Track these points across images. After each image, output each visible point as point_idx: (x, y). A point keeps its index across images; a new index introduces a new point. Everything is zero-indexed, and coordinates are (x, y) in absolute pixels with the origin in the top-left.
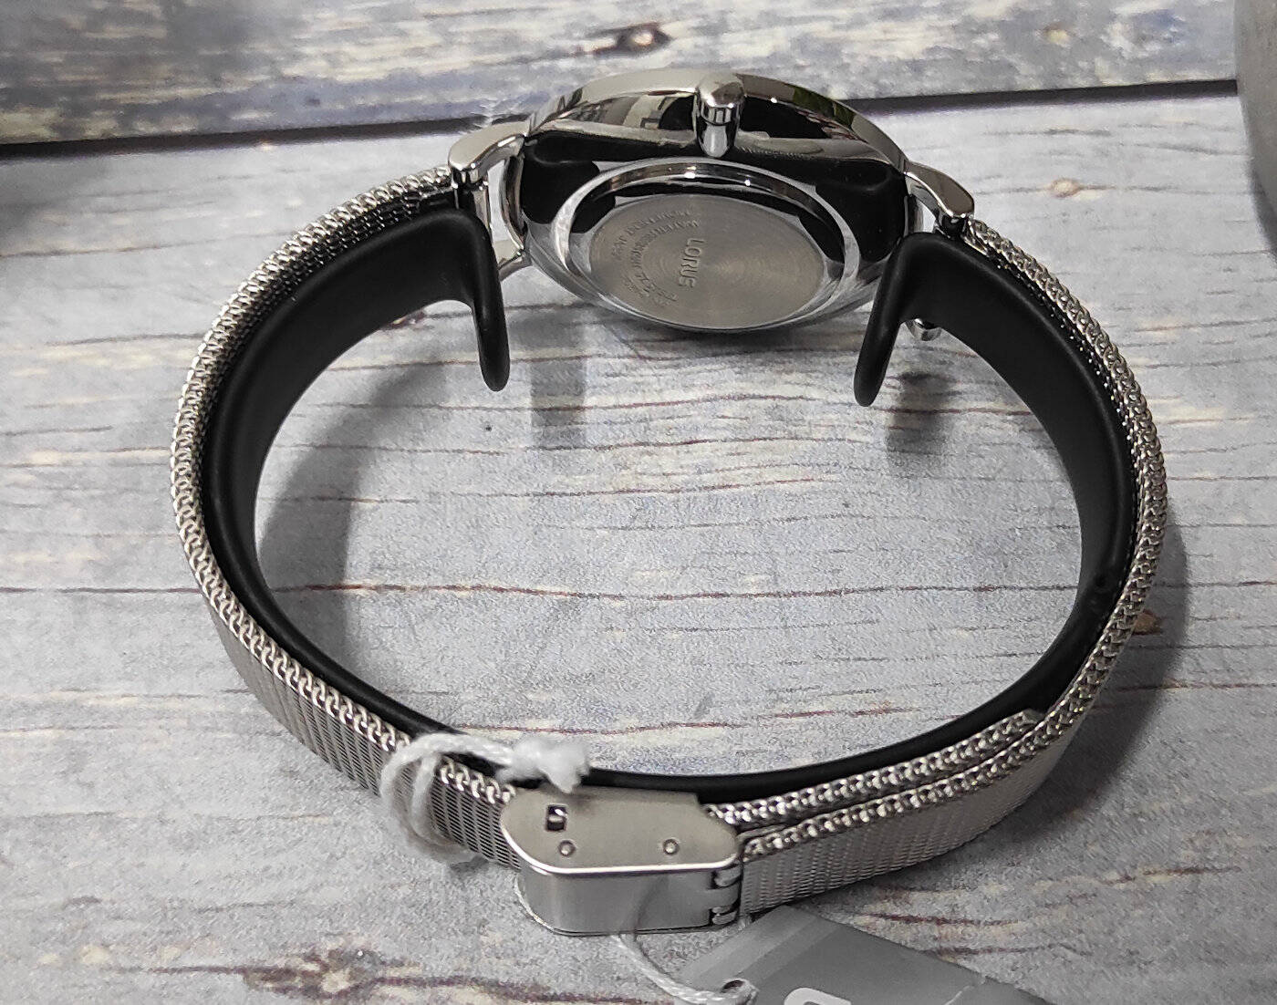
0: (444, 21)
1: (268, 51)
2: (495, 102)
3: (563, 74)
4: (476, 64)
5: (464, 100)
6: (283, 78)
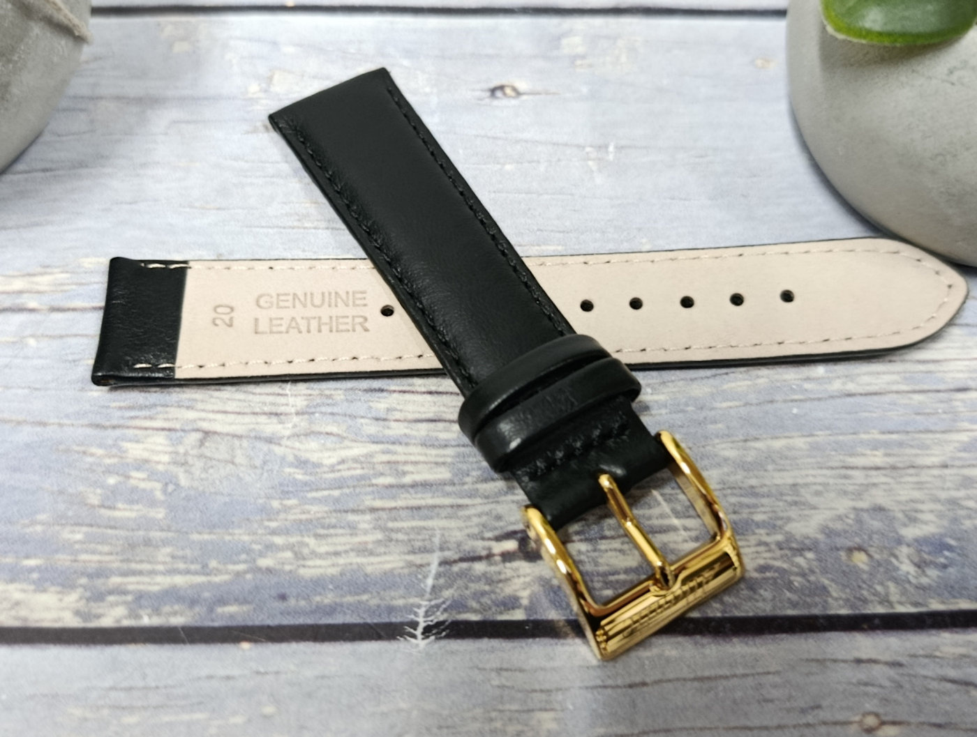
0: (384, 515)
1: (246, 538)
2: (426, 606)
3: (478, 579)
4: (410, 564)
5: (400, 602)
6: (259, 569)
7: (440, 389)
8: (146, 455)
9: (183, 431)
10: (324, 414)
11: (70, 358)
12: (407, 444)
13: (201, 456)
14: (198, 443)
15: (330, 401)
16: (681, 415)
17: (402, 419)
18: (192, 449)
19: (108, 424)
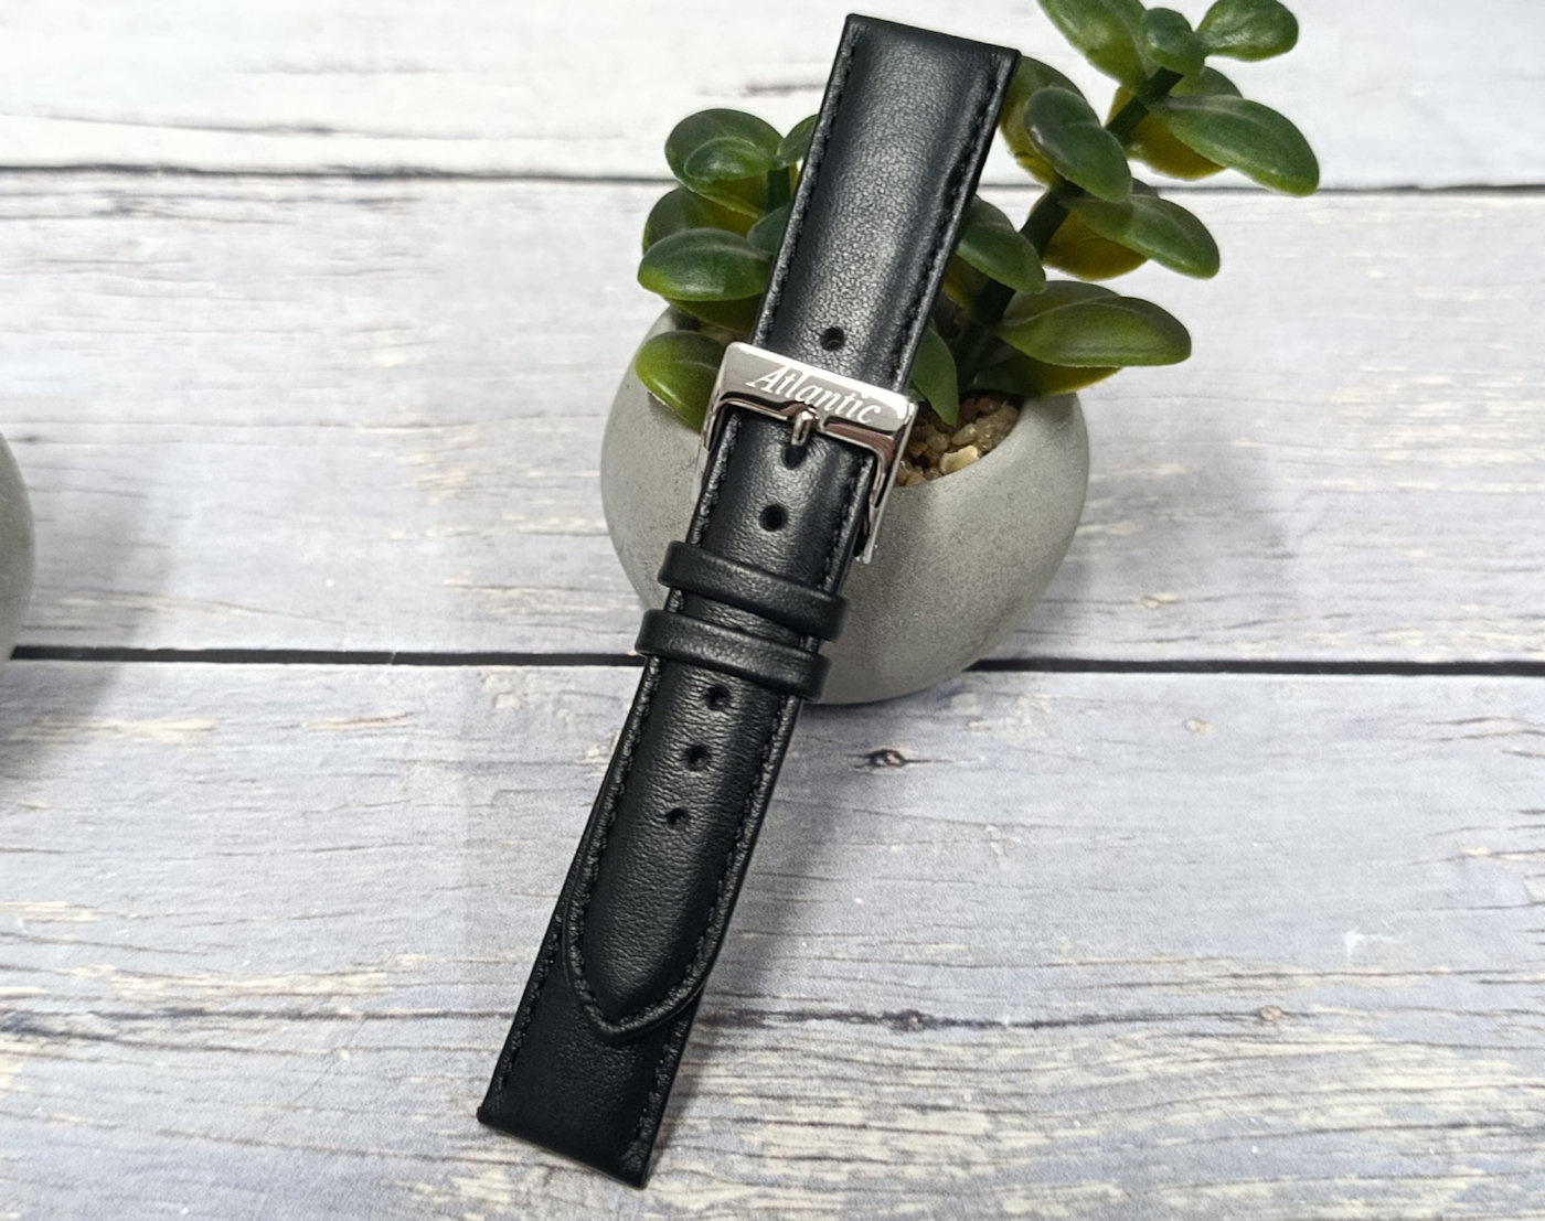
7: (825, 1120)
8: (482, 1193)
9: (524, 1164)
10: (689, 1148)
11: (390, 1075)
12: (788, 1187)
13: (546, 1196)
14: (542, 1181)
15: (694, 1133)
16: (1117, 1154)
17: (780, 1155)
18: (536, 1187)
19: (436, 1155)
